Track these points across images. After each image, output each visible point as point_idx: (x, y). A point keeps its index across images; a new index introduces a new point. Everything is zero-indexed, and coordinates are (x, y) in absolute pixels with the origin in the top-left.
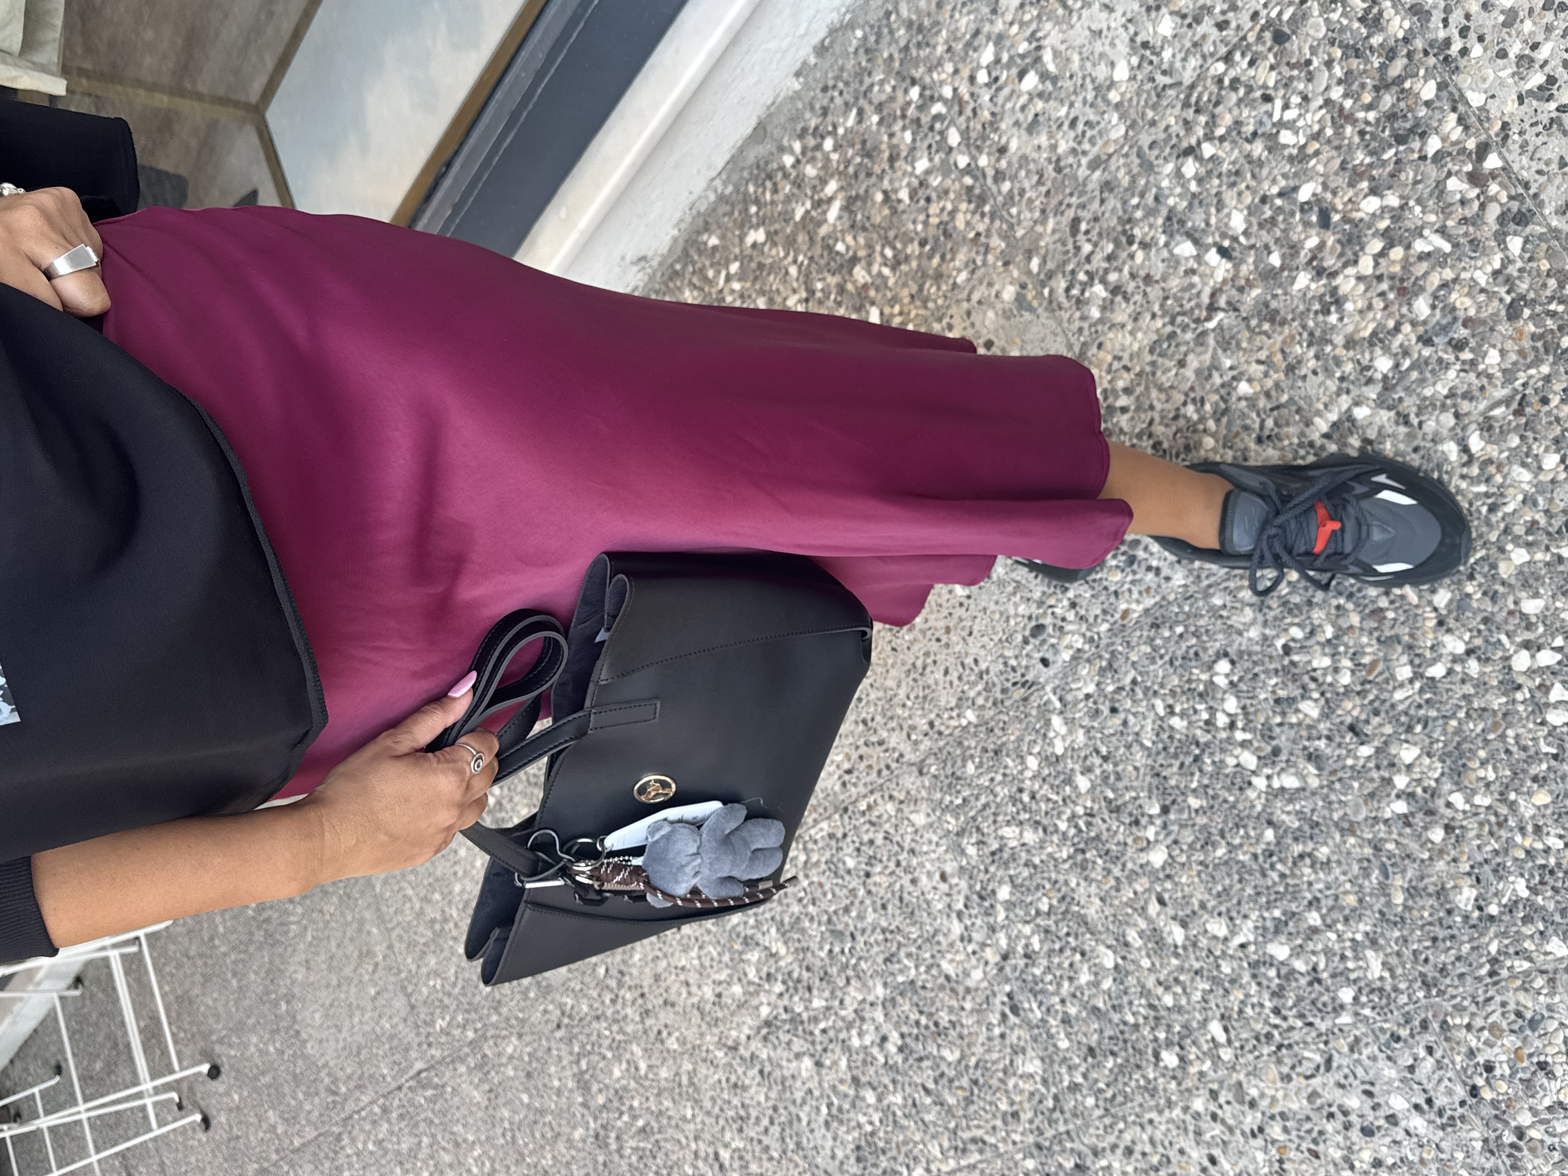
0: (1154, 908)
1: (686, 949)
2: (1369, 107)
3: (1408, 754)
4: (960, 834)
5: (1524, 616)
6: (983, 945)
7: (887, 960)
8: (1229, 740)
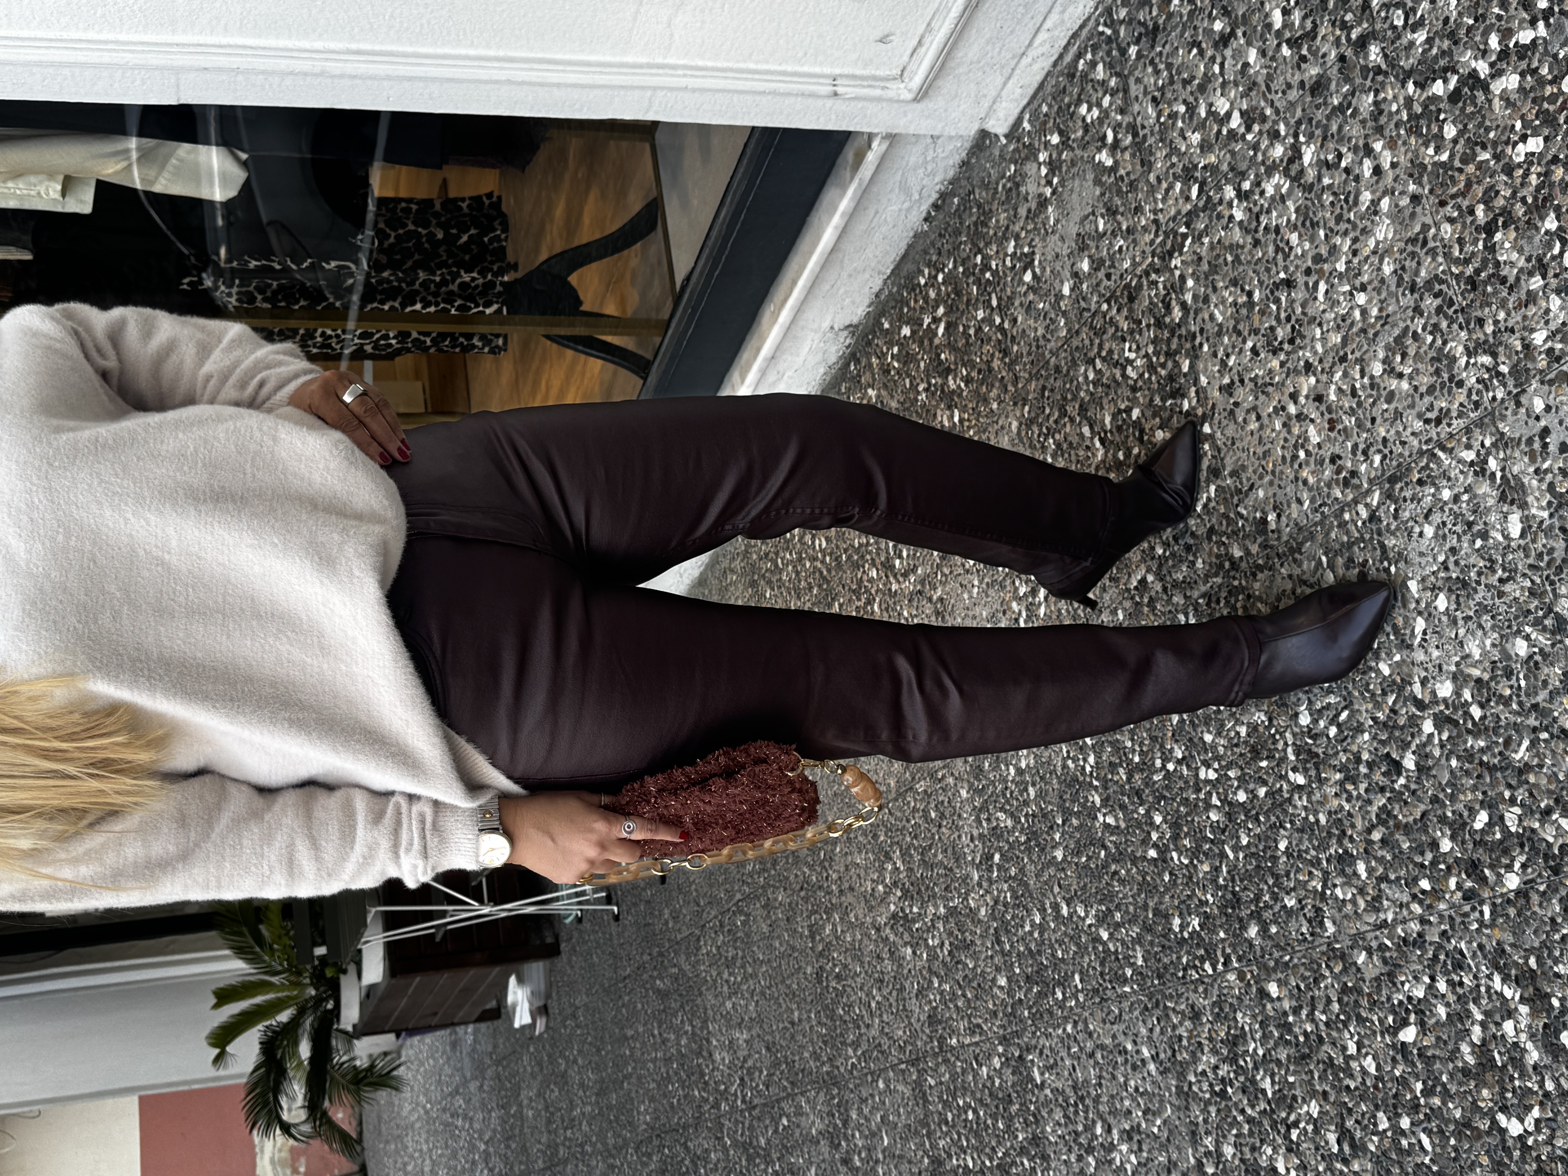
0: (1056, 889)
1: (860, 852)
2: (1163, 365)
3: (1158, 819)
4: (980, 810)
5: (1204, 743)
6: (987, 892)
7: (946, 889)
8: (1091, 783)
